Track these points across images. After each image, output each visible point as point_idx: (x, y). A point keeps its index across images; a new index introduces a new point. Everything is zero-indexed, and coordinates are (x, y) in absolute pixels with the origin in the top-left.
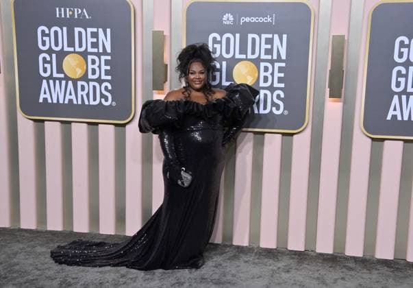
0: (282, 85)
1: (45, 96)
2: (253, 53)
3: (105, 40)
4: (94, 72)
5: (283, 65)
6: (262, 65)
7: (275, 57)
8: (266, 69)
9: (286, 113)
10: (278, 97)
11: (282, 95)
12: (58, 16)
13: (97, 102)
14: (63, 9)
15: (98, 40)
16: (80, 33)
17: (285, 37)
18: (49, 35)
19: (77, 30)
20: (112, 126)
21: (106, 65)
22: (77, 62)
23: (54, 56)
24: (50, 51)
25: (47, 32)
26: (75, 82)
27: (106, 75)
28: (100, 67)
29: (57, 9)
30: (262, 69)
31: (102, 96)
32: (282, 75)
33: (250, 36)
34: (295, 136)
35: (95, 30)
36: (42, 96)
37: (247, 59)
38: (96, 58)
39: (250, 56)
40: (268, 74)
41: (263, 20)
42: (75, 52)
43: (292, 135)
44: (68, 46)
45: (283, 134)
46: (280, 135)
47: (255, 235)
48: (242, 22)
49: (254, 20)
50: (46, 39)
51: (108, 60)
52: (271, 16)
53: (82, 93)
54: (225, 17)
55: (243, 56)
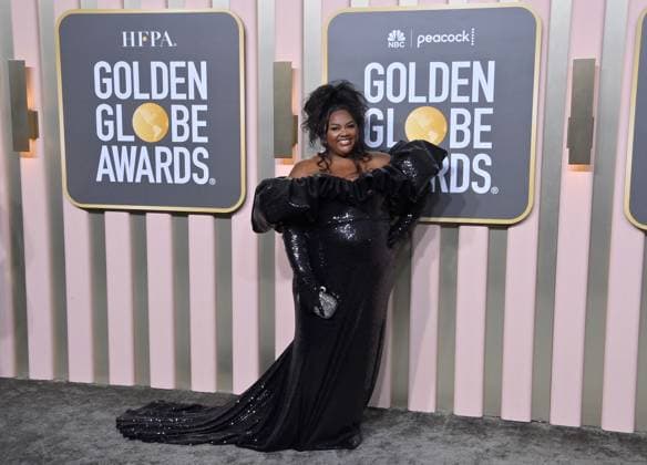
0: (488, 145)
1: (105, 171)
2: (439, 93)
3: (199, 80)
4: (181, 131)
5: (490, 111)
6: (454, 112)
7: (475, 99)
8: (461, 119)
9: (495, 190)
10: (482, 164)
11: (488, 162)
12: (125, 45)
13: (186, 180)
14: (132, 33)
15: (187, 81)
16: (159, 70)
17: (491, 65)
18: (111, 75)
19: (154, 65)
20: (210, 218)
21: (199, 119)
22: (155, 115)
23: (119, 107)
24: (113, 101)
25: (108, 70)
26: (151, 147)
27: (200, 135)
28: (190, 123)
29: (125, 34)
30: (454, 119)
31: (194, 169)
32: (488, 128)
33: (434, 66)
34: (510, 230)
35: (182, 64)
36: (101, 171)
37: (427, 104)
38: (184, 109)
39: (433, 99)
40: (464, 127)
41: (455, 38)
42: (151, 100)
43: (506, 227)
44: (141, 92)
45: (491, 227)
46: (486, 228)
47: (445, 394)
48: (419, 42)
49: (440, 38)
50: (107, 81)
51: (203, 112)
52: (468, 32)
53: (163, 165)
54: (391, 37)
55: (422, 99)
